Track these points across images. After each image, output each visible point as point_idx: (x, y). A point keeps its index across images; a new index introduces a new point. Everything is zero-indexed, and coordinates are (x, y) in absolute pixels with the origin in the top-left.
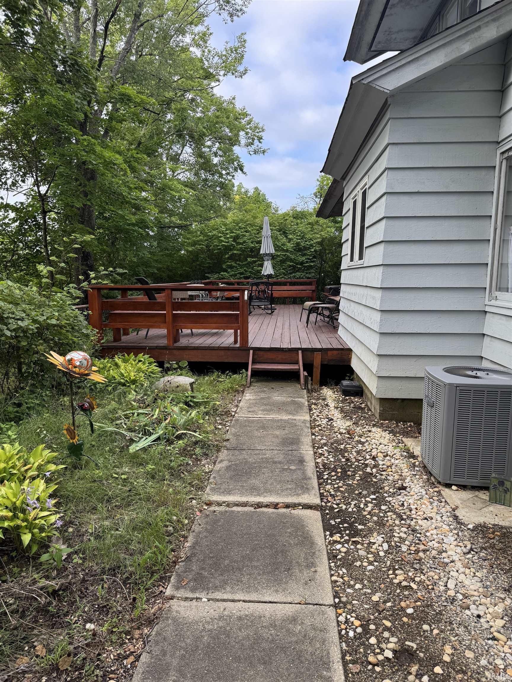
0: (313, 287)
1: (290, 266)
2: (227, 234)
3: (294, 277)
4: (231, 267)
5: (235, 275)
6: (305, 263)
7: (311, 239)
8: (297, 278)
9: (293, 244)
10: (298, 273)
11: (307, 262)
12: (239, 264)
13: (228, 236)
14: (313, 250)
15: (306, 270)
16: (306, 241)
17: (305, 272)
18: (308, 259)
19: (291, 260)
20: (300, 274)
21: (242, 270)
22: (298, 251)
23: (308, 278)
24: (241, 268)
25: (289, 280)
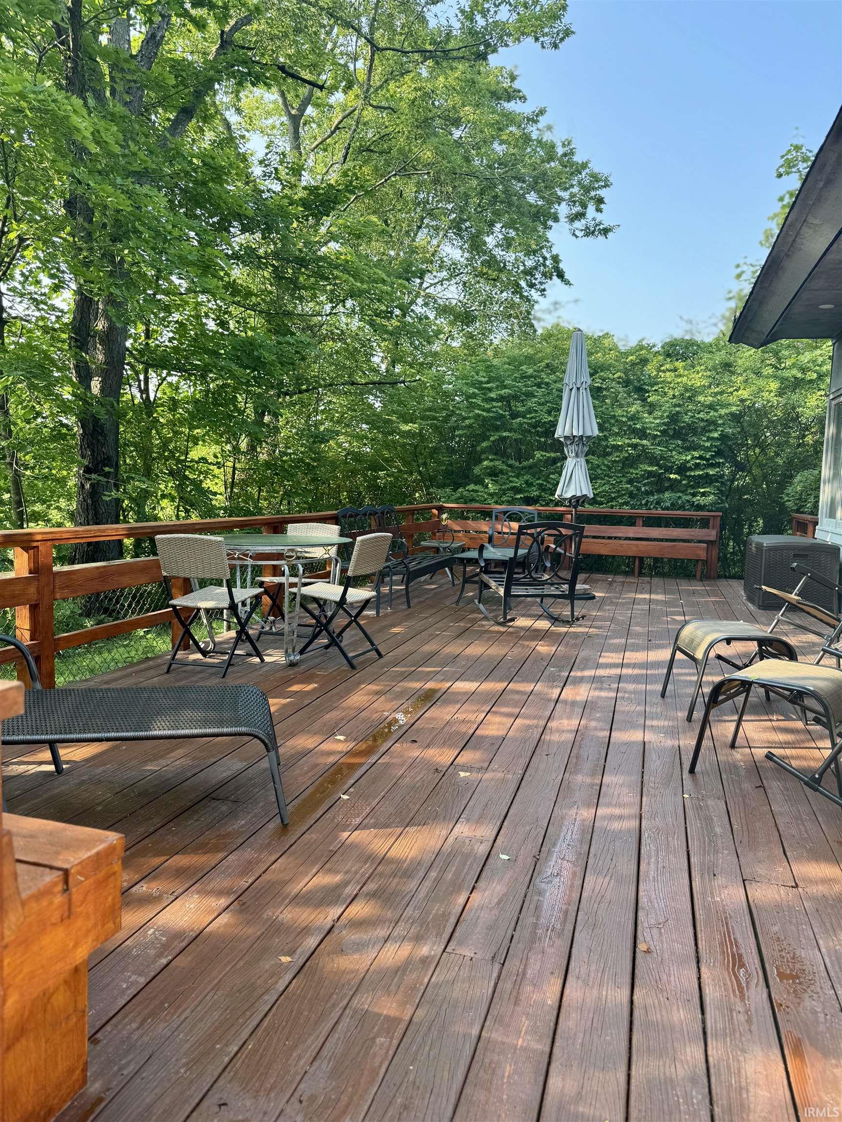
0: (711, 534)
1: (650, 474)
2: (490, 390)
3: (658, 503)
4: (494, 472)
5: (501, 493)
6: (690, 469)
7: (711, 407)
8: (667, 509)
10: (667, 495)
11: (697, 466)
12: (510, 466)
13: (493, 395)
14: (716, 435)
15: (693, 487)
16: (697, 412)
17: (691, 491)
18: (702, 458)
19: (653, 460)
20: (674, 496)
21: (518, 483)
22: (673, 437)
23: (699, 507)
24: (517, 476)
25: (643, 511)
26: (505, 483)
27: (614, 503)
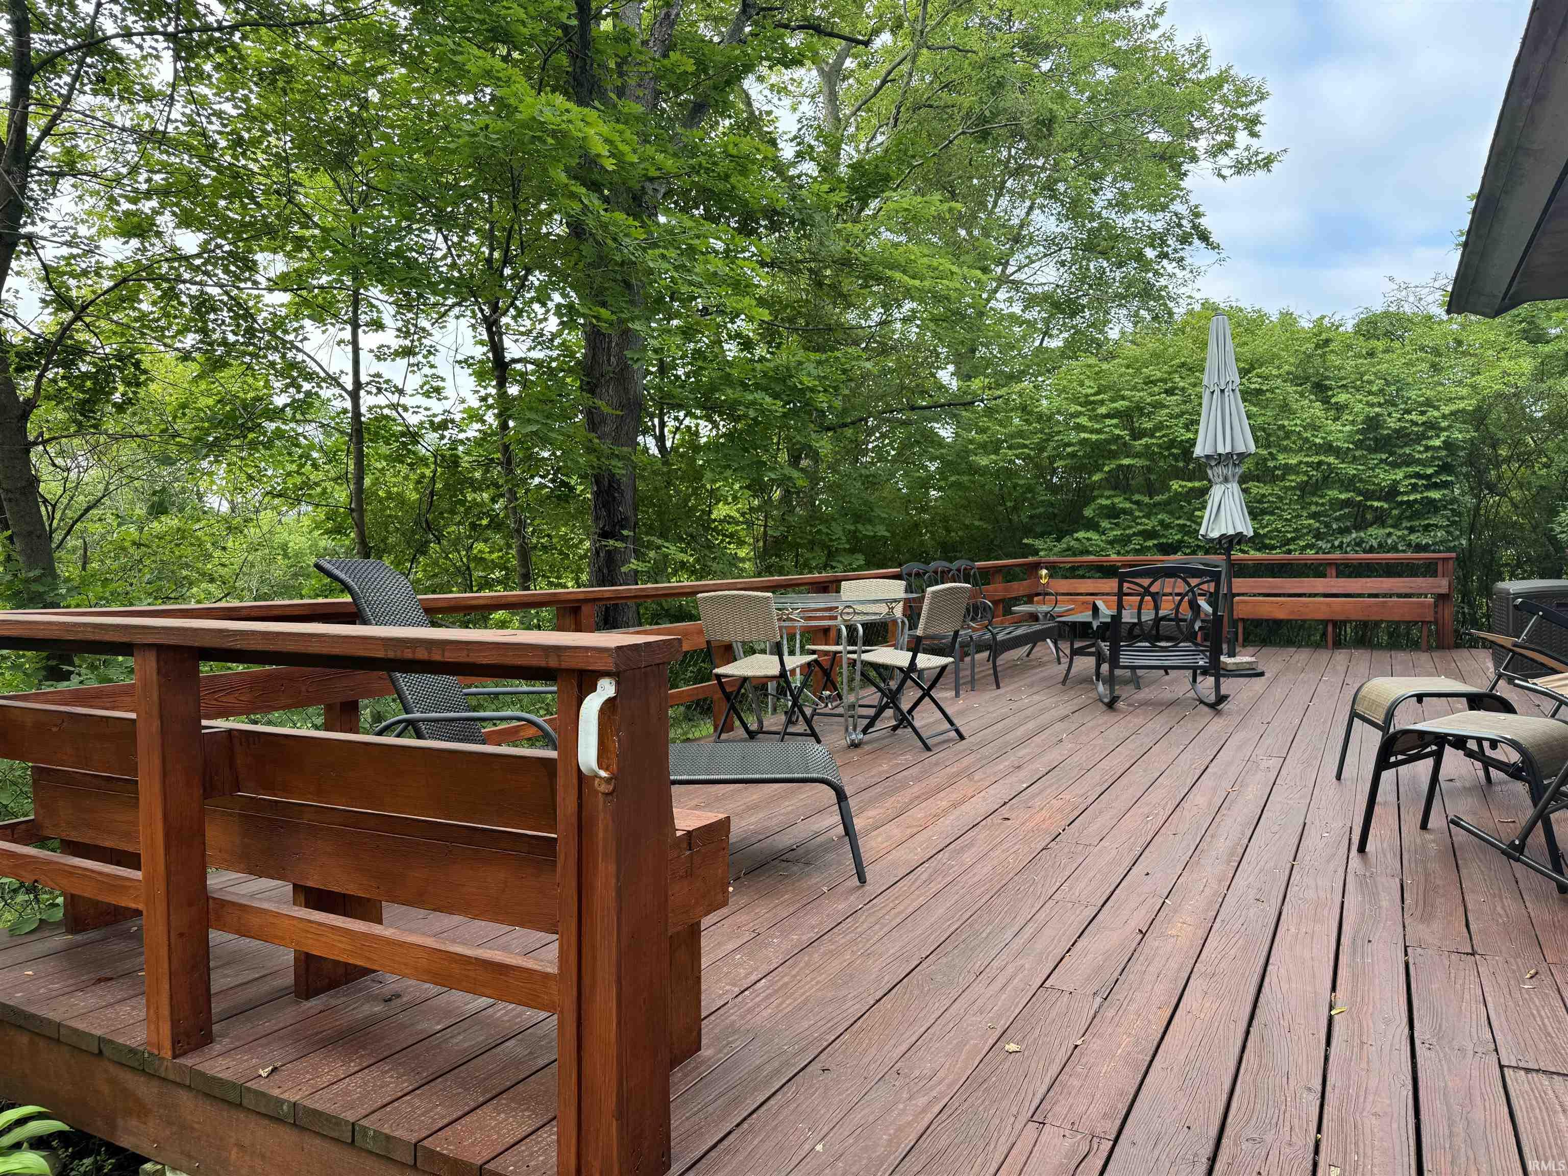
0: (1442, 584)
1: (1347, 503)
2: (1100, 403)
3: (1358, 544)
4: (1113, 513)
5: (1125, 540)
6: (1403, 493)
7: (1429, 403)
8: (1371, 550)
9: (1353, 423)
10: (1372, 531)
11: (1413, 486)
12: (1137, 503)
13: (1104, 410)
14: (1437, 443)
15: (1410, 518)
16: (1408, 412)
17: (1405, 524)
18: (1418, 476)
19: (1348, 484)
20: (1382, 532)
21: (1149, 524)
22: (1373, 449)
23: (1419, 548)
24: (1147, 516)
25: (1337, 555)
26: (1130, 527)
27: (1291, 547)
